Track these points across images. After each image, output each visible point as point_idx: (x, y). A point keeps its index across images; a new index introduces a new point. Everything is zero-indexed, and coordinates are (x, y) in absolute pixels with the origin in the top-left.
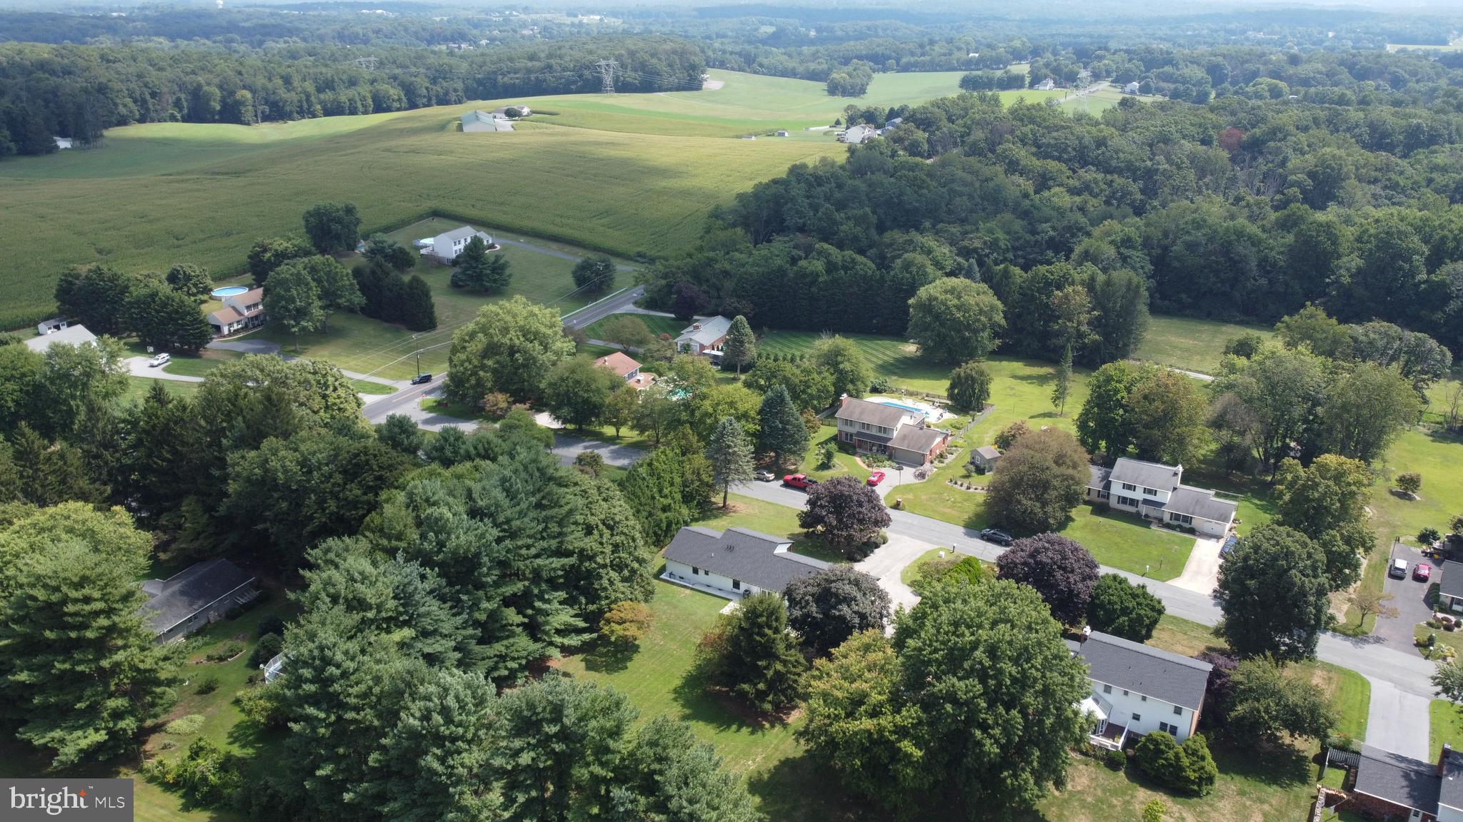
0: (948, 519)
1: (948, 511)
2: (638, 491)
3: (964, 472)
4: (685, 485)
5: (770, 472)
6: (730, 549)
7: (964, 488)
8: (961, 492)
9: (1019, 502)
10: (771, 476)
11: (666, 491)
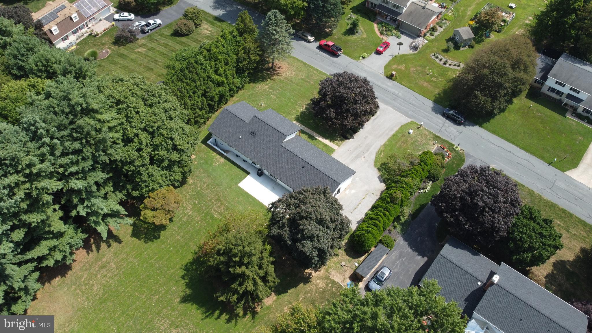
0: (423, 92)
1: (425, 84)
2: (195, 76)
3: (444, 46)
4: (238, 61)
5: (312, 36)
6: (253, 134)
7: (442, 63)
8: (439, 66)
9: (476, 97)
10: (311, 39)
11: (221, 70)
